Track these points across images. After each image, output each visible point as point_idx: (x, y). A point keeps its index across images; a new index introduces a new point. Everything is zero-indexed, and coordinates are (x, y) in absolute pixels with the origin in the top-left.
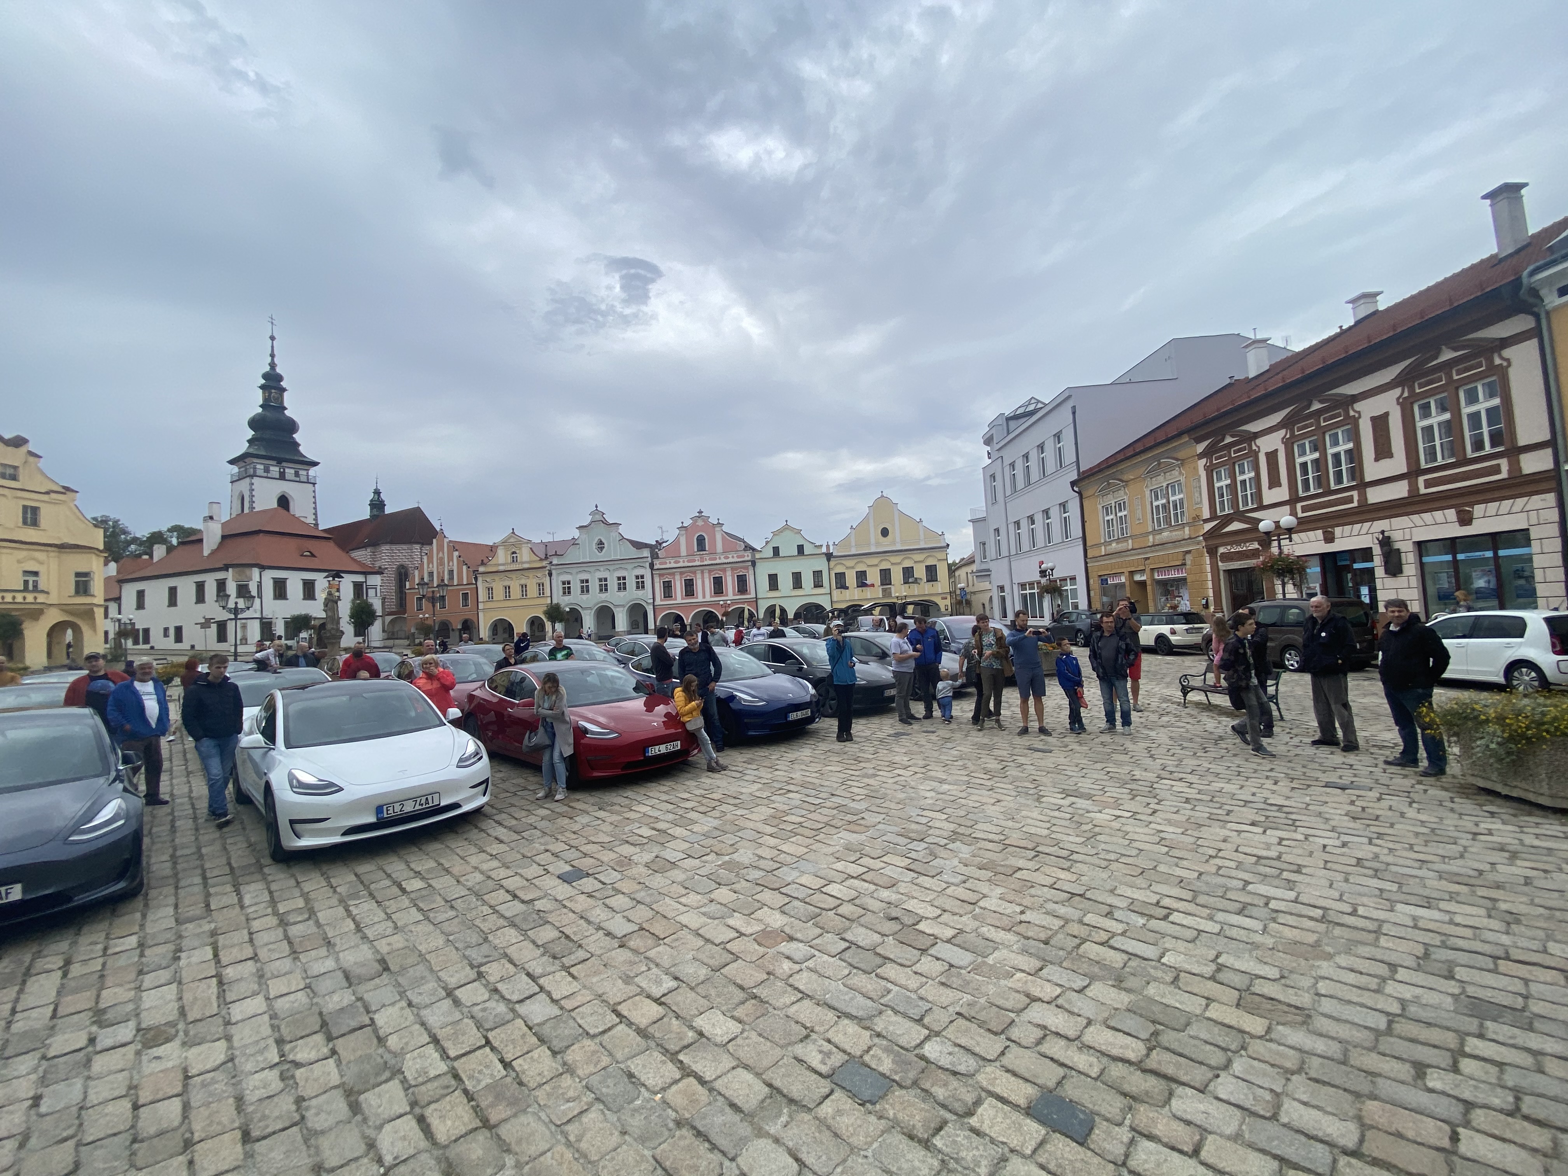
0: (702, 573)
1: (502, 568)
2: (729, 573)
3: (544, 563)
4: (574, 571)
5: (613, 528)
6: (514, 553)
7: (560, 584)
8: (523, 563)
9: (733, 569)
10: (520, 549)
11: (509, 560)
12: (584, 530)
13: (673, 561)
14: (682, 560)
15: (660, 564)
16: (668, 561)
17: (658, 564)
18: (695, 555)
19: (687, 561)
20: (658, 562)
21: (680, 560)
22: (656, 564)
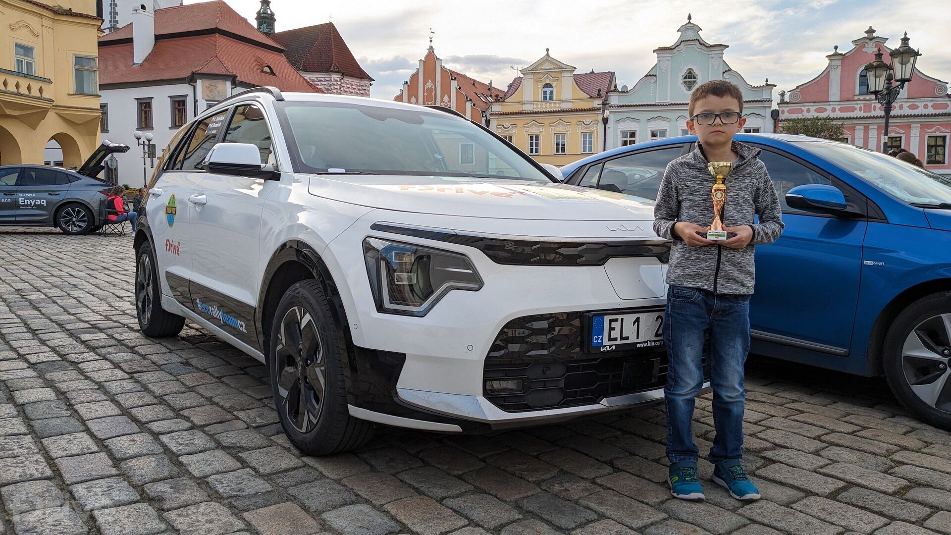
0: (866, 129)
1: (528, 108)
2: (915, 132)
3: (597, 103)
4: (643, 116)
5: (715, 52)
6: (546, 86)
7: (620, 135)
8: (561, 101)
9: (923, 126)
10: (558, 79)
11: (541, 97)
12: (667, 55)
13: (815, 108)
14: (832, 107)
15: (790, 112)
16: (805, 109)
17: (788, 112)
18: (856, 101)
19: (839, 110)
20: (788, 109)
21: (827, 107)
22: (783, 112)
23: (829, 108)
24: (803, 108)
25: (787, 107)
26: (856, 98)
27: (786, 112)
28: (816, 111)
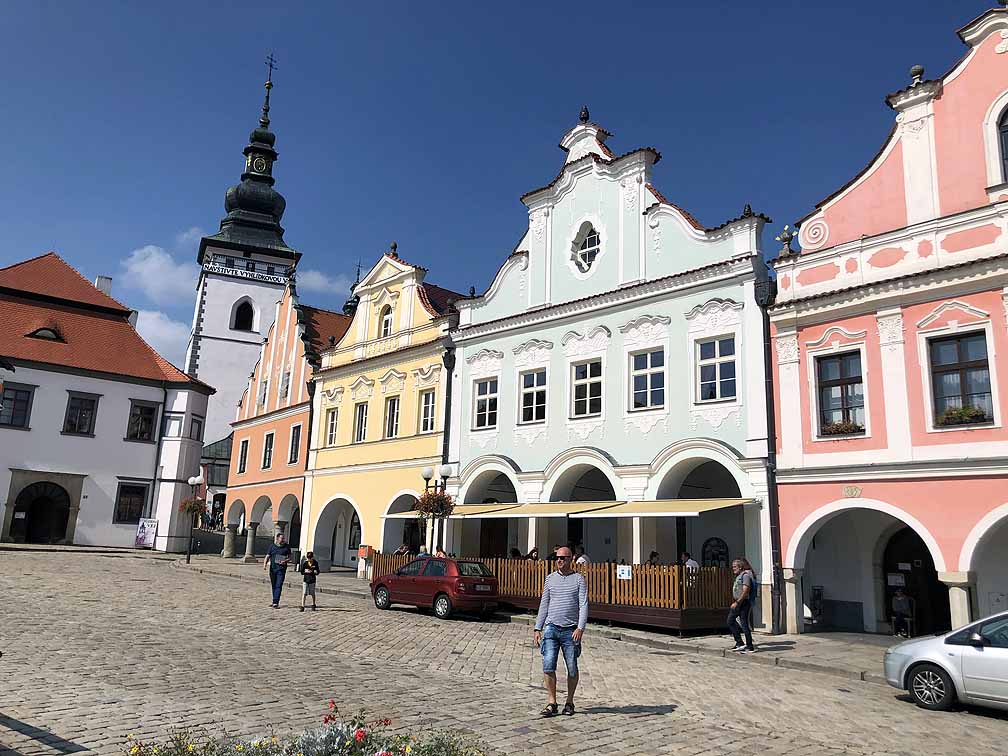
1: (358, 354)
7: (473, 390)
13: (868, 254)
14: (918, 240)
15: (804, 280)
16: (841, 262)
17: (799, 279)
18: (992, 205)
19: (945, 245)
20: (798, 271)
21: (906, 245)
22: (787, 282)
23: (911, 246)
24: (837, 261)
25: (794, 267)
26: (994, 197)
27: (793, 280)
28: (874, 262)
